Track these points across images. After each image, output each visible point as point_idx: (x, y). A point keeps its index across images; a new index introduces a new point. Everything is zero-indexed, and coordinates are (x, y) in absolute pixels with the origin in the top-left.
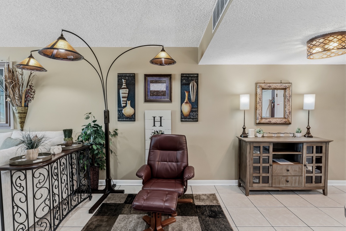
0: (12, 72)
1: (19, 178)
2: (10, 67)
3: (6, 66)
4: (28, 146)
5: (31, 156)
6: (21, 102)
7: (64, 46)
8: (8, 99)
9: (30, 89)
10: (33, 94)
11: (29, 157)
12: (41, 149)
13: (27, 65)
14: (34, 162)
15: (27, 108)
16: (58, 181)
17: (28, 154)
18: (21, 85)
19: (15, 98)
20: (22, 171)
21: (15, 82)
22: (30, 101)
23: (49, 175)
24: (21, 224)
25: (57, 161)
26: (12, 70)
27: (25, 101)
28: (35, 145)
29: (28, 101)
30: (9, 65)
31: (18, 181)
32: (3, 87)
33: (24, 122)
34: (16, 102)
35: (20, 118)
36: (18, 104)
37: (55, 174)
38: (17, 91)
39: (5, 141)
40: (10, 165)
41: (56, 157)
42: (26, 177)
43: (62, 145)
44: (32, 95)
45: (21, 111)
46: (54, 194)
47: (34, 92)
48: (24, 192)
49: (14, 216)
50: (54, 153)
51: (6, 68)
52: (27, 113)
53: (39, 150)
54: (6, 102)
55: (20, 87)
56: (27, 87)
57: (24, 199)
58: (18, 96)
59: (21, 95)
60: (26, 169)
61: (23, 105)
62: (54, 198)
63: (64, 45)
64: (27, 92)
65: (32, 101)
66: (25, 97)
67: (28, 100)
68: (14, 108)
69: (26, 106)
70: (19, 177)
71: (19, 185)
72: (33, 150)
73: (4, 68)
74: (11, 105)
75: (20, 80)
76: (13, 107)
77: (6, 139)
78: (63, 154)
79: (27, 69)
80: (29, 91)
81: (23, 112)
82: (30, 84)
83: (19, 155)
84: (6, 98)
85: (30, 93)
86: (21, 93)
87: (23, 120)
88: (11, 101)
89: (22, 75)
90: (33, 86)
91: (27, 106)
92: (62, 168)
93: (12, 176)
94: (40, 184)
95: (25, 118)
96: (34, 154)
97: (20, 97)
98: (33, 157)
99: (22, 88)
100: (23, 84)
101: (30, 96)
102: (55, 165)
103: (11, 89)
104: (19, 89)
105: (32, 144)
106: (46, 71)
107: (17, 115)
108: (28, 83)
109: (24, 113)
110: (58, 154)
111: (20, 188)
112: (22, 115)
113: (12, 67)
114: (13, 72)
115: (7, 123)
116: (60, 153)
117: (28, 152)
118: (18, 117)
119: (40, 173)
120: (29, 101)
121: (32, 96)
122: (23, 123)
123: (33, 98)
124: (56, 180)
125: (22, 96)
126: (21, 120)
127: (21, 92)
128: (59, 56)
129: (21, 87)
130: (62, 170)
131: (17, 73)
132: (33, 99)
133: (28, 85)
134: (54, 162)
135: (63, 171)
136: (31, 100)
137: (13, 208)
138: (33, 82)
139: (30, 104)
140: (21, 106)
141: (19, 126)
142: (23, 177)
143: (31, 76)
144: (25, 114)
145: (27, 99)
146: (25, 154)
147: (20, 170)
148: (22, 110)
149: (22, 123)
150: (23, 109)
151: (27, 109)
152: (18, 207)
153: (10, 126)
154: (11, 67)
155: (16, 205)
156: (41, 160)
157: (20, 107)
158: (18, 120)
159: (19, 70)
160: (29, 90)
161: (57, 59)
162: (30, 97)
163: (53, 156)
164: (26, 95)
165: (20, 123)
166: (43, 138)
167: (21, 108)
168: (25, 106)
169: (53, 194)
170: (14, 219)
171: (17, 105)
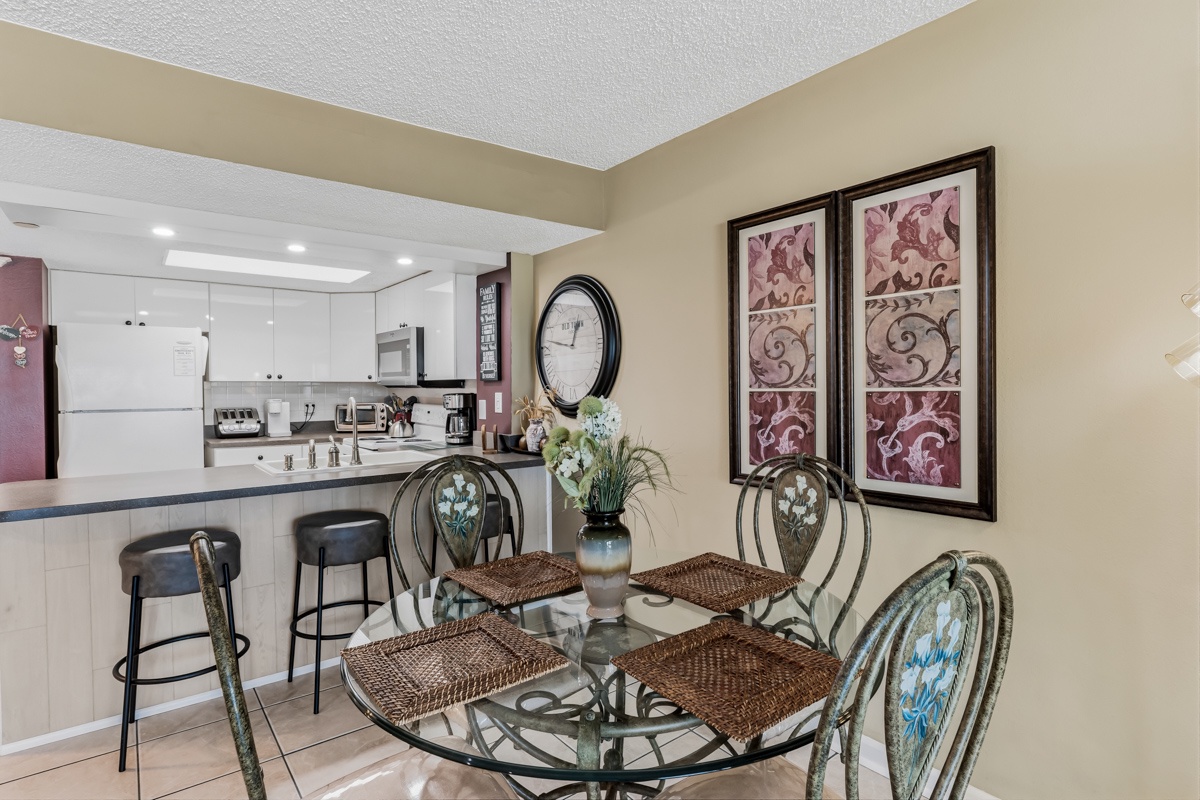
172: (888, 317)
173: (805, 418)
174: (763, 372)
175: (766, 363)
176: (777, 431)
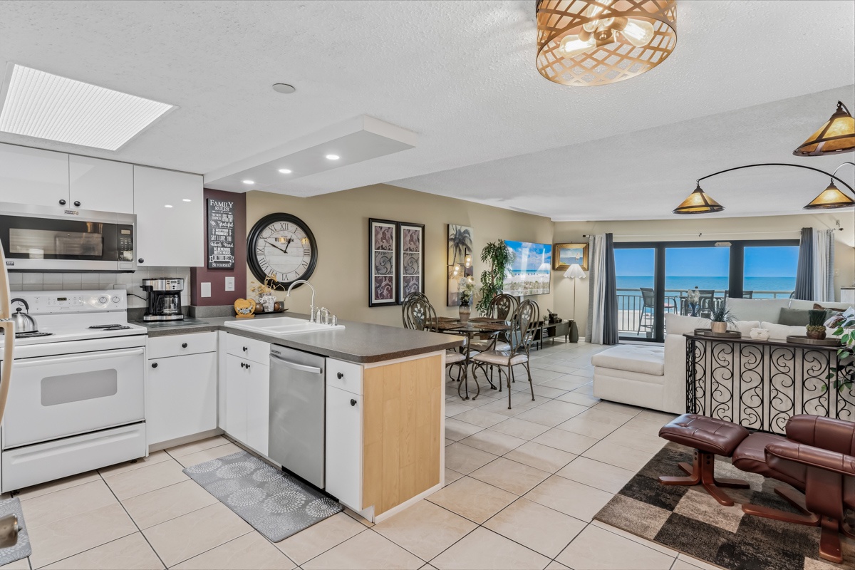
172: (408, 257)
173: (390, 284)
174: (379, 270)
175: (380, 267)
176: (383, 288)
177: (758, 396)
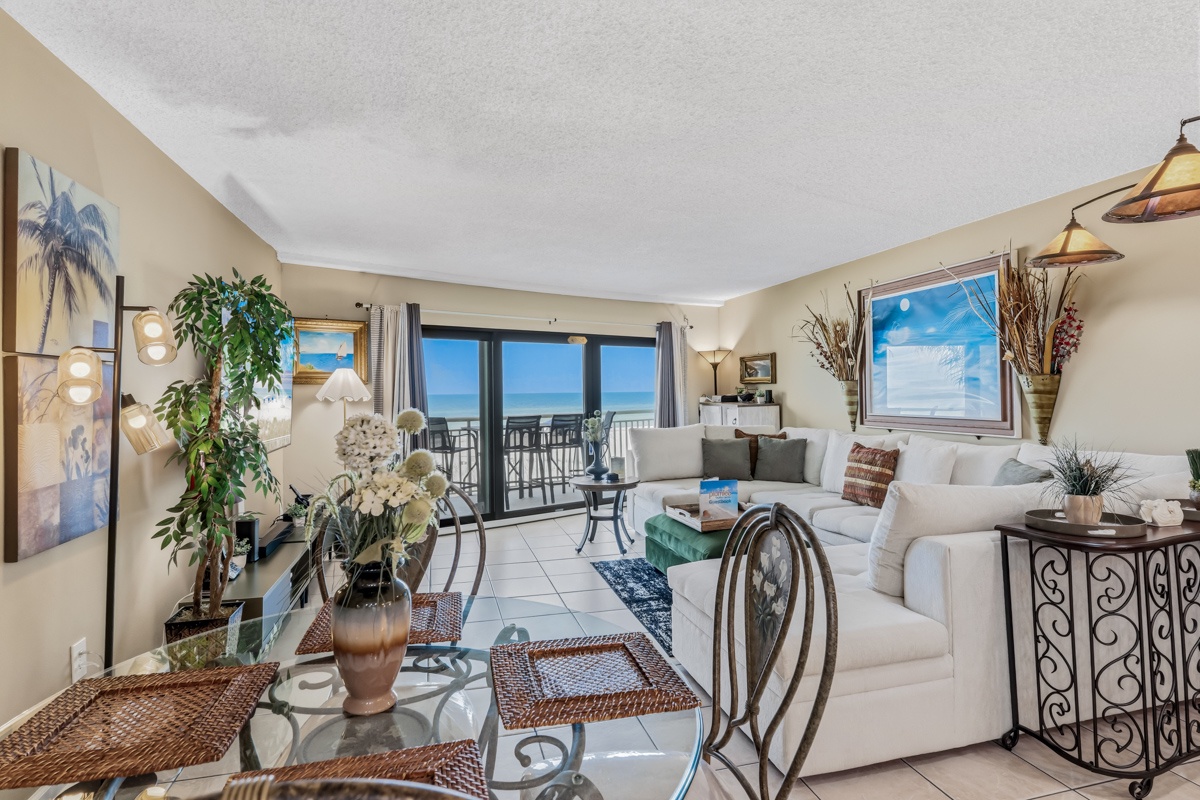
0: (1016, 278)
1: (1050, 566)
2: (1013, 266)
3: (1002, 265)
4: (1073, 485)
5: (1081, 515)
6: (1041, 361)
7: (1188, 175)
8: (1009, 354)
9: (1068, 321)
10: (1076, 333)
11: (1076, 518)
12: (1111, 500)
13: (1063, 253)
14: (1091, 532)
15: (1057, 377)
16: (1170, 614)
17: (1074, 507)
18: (1042, 311)
19: (1025, 351)
20: (1060, 549)
21: (1024, 306)
22: (1067, 357)
23: (1137, 583)
24: (1058, 692)
25: (1166, 549)
26: (1018, 274)
27: (1054, 358)
28: (1093, 486)
29: (1061, 356)
30: (1008, 262)
31: (1049, 575)
32: (995, 323)
33: (1050, 419)
34: (1027, 360)
35: (1040, 406)
36: (1032, 367)
37: (1160, 589)
38: (1031, 330)
39: (1004, 469)
40: (1027, 526)
41: (1161, 536)
42: (1068, 569)
43: (1183, 502)
44: (1072, 336)
45: (1041, 388)
46: (1156, 654)
47: (1079, 328)
48: (1065, 606)
49: (1038, 662)
50: (1154, 522)
51: (1002, 271)
52: (1057, 394)
53: (1106, 503)
54: (1003, 364)
55: (1037, 318)
56: (1058, 316)
57: (1063, 627)
58: (1032, 343)
59: (1041, 339)
60: (1070, 547)
61: (1047, 368)
62: (1155, 664)
63: (1188, 172)
64: (1058, 330)
65: (1073, 354)
66: (1054, 346)
67: (1061, 353)
68: (1022, 379)
69: (1057, 371)
70: (1052, 563)
71: (1052, 585)
72: (1088, 497)
73: (995, 273)
74: (1014, 370)
75: (1039, 295)
76: (1020, 377)
77: (1006, 463)
78: (1187, 532)
79: (1062, 263)
80: (1065, 327)
81: (1048, 388)
82: (1066, 305)
83: (1050, 508)
84: (1003, 353)
85: (1067, 333)
86: (1041, 336)
87: (1048, 413)
88: (1015, 360)
89: (1045, 281)
90: (1076, 311)
91: (1059, 372)
92: (1183, 578)
93: (1032, 557)
94: (1109, 601)
95: (1052, 406)
96: (1089, 511)
97: (1040, 348)
98: (1086, 519)
99: (1044, 320)
100: (1046, 308)
101: (1067, 340)
102: (1158, 557)
103: (1015, 326)
104: (1036, 327)
105: (1084, 481)
106: (1122, 256)
107: (1030, 399)
108: (1061, 302)
109: (1050, 393)
110: (1167, 528)
111: (1054, 593)
112: (1045, 400)
113: (1016, 266)
114: (1020, 279)
115: (1004, 419)
116: (1174, 528)
117: (1071, 501)
118: (1034, 405)
119: (1109, 570)
120: (1063, 356)
121: (1072, 340)
122: (1047, 421)
123: (1075, 345)
124: (1162, 609)
125: (1044, 342)
126: (1042, 412)
127: (1040, 331)
128: (1170, 208)
129: (1041, 317)
130: (1183, 584)
131: (1031, 278)
132: (1076, 351)
133: (1062, 309)
134: (1155, 547)
135: (1191, 591)
136: (1069, 353)
137: (1037, 640)
138: (1076, 298)
139: (1066, 367)
140: (1042, 372)
141: (1035, 429)
142: (1060, 566)
143: (1071, 281)
144: (1053, 396)
145: (1058, 351)
146: (1064, 506)
147: (1052, 545)
148: (1044, 385)
149: (1045, 423)
150: (1047, 382)
151: (1059, 382)
152: (1048, 642)
153: (1012, 428)
154: (1014, 264)
155: (1044, 636)
156: (1112, 532)
157: (1038, 374)
158: (1034, 413)
159: (1038, 272)
160: (1063, 322)
161: (1161, 219)
162: (1067, 344)
163: (1149, 532)
164: (1055, 338)
165: (1039, 423)
166: (1116, 467)
167: (1041, 377)
168: (1052, 372)
169: (1154, 650)
170: (1039, 670)
171: (1031, 370)
177: (1134, 677)
